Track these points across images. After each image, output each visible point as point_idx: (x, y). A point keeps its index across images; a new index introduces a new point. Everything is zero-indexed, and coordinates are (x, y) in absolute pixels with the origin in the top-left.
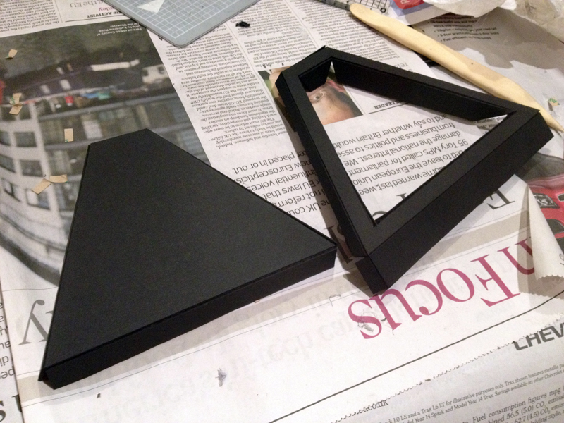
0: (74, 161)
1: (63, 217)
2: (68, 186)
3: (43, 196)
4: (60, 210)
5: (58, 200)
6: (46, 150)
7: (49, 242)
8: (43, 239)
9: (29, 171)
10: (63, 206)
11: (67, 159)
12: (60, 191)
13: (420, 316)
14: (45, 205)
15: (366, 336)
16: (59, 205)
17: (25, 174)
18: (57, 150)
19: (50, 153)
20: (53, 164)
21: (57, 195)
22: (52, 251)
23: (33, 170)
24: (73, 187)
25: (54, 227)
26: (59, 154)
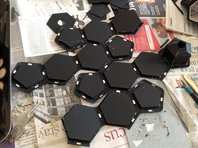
0: (50, 93)
1: (47, 108)
2: (49, 100)
3: (44, 102)
4: (47, 106)
5: (47, 103)
6: (45, 90)
7: (45, 113)
8: (43, 113)
9: (41, 96)
10: (48, 105)
11: (49, 92)
12: (47, 101)
13: (119, 137)
14: (44, 104)
15: (107, 141)
16: (47, 105)
17: (40, 96)
18: (47, 90)
19: (46, 91)
20: (46, 94)
21: (47, 102)
22: (45, 116)
23: (42, 95)
24: (50, 100)
25: (46, 110)
26: (47, 91)
